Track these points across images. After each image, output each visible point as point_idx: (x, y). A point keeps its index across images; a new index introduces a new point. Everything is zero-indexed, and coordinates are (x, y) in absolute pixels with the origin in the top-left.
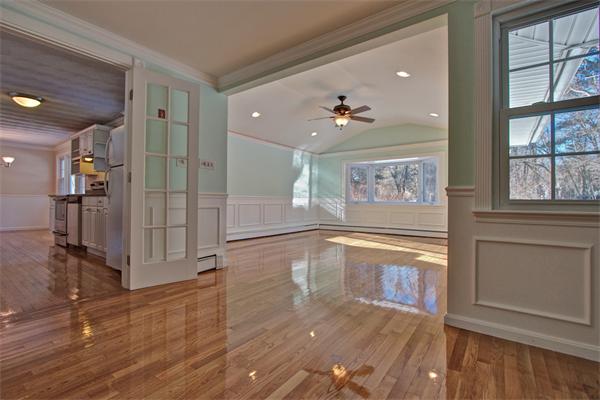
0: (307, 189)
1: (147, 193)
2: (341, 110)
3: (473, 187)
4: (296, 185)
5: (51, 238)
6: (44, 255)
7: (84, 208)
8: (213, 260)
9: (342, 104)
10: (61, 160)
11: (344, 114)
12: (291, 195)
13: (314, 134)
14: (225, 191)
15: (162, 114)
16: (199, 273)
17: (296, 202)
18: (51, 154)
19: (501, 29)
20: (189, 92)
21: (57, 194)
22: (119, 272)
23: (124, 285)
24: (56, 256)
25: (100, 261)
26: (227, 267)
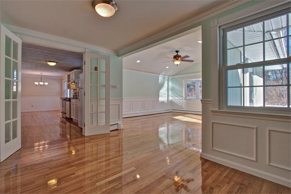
0: (167, 93)
1: (91, 100)
2: (176, 57)
3: (210, 100)
4: (161, 91)
5: (60, 114)
6: (58, 121)
7: (71, 103)
8: (117, 125)
9: (177, 55)
10: (64, 82)
11: (178, 59)
12: (158, 96)
13: (167, 67)
14: (122, 97)
15: (96, 69)
16: (111, 131)
17: (161, 99)
18: (61, 80)
19: (223, 32)
20: (106, 59)
21: (63, 97)
22: (82, 129)
23: (83, 134)
24: (62, 121)
25: (76, 124)
26: (123, 129)
